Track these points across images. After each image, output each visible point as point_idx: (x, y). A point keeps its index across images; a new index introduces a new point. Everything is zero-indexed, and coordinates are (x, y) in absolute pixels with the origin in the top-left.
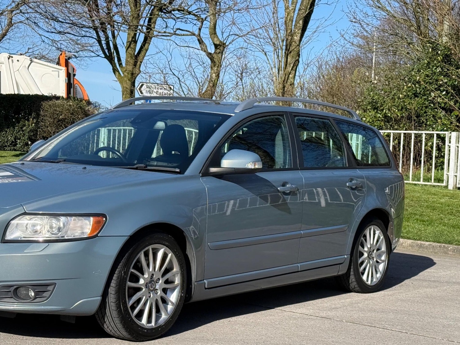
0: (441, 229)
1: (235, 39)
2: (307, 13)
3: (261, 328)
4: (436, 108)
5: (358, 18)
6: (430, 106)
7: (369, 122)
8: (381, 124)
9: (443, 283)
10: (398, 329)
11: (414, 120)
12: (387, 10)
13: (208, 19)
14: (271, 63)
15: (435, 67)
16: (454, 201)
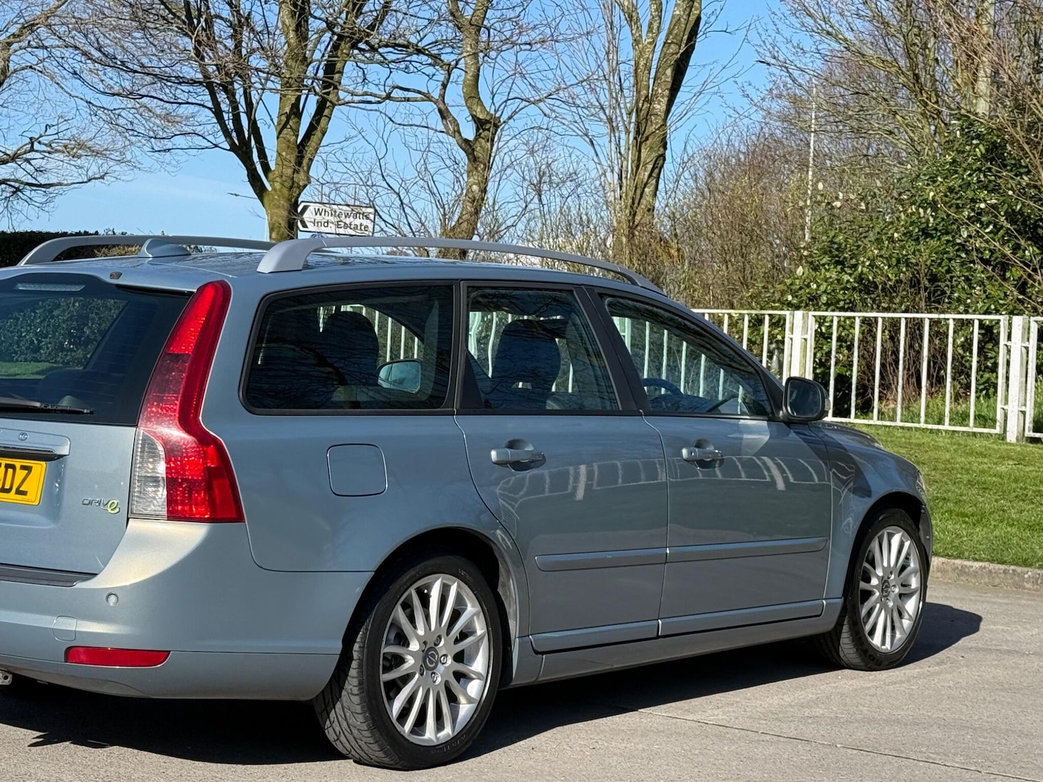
0: (1004, 533)
1: (520, 107)
2: (681, 51)
3: (665, 763)
4: (973, 262)
5: (781, 58)
6: (960, 256)
7: (825, 292)
8: (852, 296)
9: (1027, 655)
10: (958, 762)
11: (926, 289)
12: (846, 40)
13: (462, 64)
14: (604, 162)
15: (969, 172)
16: (1027, 469)
